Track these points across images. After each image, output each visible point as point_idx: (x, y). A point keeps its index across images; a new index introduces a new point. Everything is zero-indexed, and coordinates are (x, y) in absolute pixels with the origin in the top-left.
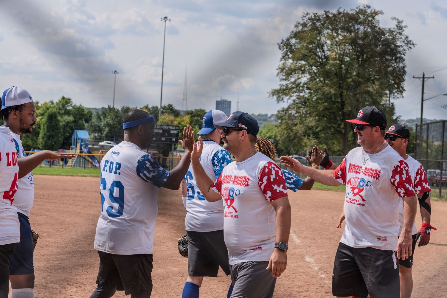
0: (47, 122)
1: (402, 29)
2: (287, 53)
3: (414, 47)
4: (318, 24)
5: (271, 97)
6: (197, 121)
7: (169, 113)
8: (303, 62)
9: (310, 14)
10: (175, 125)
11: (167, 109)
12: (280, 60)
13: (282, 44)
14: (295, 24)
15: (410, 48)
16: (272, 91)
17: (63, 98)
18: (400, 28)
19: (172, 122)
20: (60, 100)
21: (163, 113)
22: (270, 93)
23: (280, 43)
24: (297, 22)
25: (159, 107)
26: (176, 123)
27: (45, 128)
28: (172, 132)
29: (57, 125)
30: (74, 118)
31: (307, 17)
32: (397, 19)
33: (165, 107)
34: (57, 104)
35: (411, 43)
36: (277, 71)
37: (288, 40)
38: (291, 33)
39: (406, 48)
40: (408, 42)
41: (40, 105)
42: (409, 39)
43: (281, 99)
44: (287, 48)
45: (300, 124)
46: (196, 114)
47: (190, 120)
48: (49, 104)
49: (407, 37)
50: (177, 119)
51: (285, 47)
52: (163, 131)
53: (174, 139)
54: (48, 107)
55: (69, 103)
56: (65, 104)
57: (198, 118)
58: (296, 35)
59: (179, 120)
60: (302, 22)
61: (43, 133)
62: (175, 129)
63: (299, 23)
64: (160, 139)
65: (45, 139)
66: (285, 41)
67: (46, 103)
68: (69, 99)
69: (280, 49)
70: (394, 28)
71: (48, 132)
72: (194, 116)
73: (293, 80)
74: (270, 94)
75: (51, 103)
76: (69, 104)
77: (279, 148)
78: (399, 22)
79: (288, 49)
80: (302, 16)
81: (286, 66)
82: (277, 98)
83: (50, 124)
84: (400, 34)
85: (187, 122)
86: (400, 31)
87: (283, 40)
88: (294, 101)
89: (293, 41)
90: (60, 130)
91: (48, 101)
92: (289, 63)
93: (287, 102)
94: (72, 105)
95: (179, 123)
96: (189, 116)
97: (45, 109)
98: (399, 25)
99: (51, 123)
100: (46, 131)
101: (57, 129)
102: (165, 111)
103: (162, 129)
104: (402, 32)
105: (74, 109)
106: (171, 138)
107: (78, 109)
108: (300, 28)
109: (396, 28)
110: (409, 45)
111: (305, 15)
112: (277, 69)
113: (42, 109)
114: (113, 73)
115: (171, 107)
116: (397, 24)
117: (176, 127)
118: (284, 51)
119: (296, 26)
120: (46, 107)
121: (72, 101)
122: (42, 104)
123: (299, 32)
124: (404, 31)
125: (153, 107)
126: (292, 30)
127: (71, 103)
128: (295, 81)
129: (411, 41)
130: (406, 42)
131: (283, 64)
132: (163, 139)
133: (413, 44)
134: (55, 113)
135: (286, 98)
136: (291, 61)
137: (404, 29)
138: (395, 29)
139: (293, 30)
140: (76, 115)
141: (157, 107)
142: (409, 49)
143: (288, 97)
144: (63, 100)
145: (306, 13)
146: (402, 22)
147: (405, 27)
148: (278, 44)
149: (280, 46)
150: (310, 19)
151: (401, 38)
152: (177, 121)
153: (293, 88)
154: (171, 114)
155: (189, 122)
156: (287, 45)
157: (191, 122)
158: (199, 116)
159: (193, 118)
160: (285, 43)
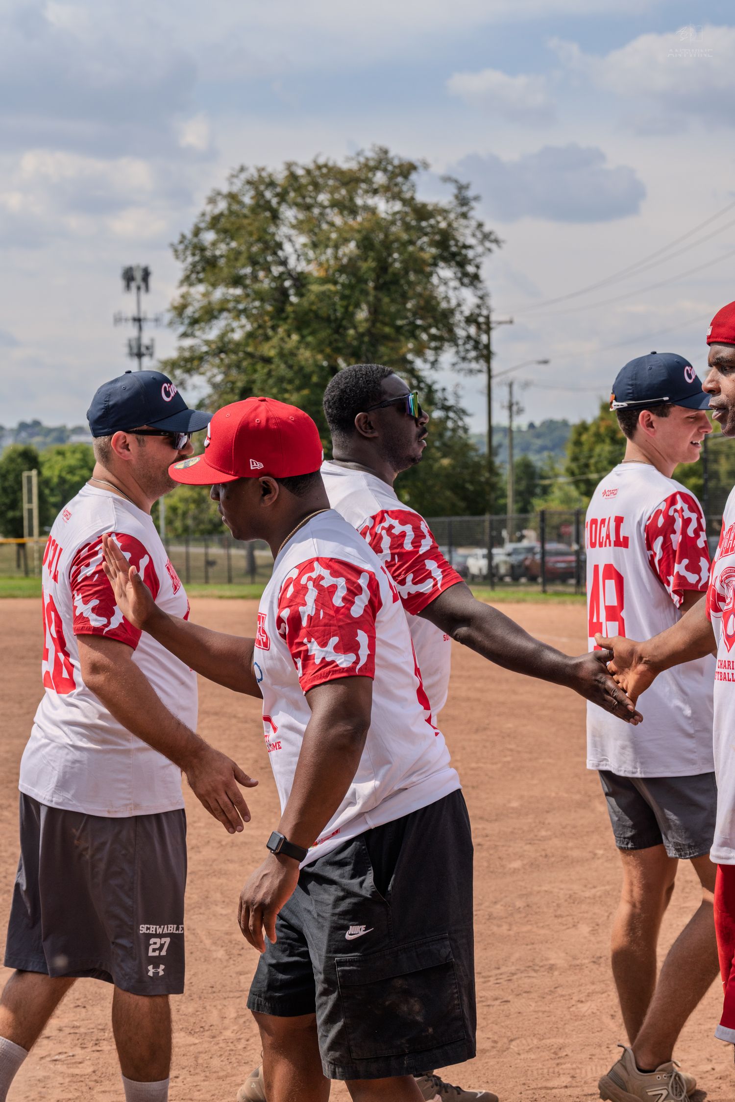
1: (467, 204)
2: (194, 267)
3: (499, 247)
4: (268, 194)
9: (247, 169)
12: (177, 285)
13: (182, 246)
14: (209, 193)
15: (490, 250)
18: (465, 202)
23: (176, 241)
24: (214, 190)
31: (244, 176)
32: (456, 181)
35: (492, 237)
36: (170, 316)
37: (196, 235)
38: (198, 217)
39: (480, 249)
42: (487, 228)
44: (194, 255)
49: (480, 225)
51: (189, 253)
58: (215, 222)
60: (226, 191)
63: (219, 194)
66: (189, 235)
69: (177, 257)
70: (450, 203)
73: (213, 334)
78: (461, 188)
79: (197, 258)
80: (227, 175)
81: (190, 300)
84: (464, 216)
86: (465, 209)
87: (183, 237)
88: (216, 387)
89: (209, 237)
92: (197, 292)
98: (460, 196)
104: (469, 211)
108: (222, 206)
109: (454, 202)
110: (488, 244)
111: (235, 173)
112: (169, 311)
116: (455, 191)
118: (186, 263)
119: (212, 201)
123: (221, 215)
124: (472, 208)
126: (201, 211)
128: (221, 337)
129: (491, 233)
130: (479, 235)
131: (183, 296)
133: (496, 241)
136: (202, 288)
137: (474, 204)
138: (452, 205)
139: (205, 210)
142: (487, 252)
145: (237, 167)
146: (467, 187)
147: (477, 198)
148: (172, 245)
149: (176, 251)
150: (249, 182)
151: (467, 227)
153: (210, 354)
156: (194, 247)
160: (189, 243)
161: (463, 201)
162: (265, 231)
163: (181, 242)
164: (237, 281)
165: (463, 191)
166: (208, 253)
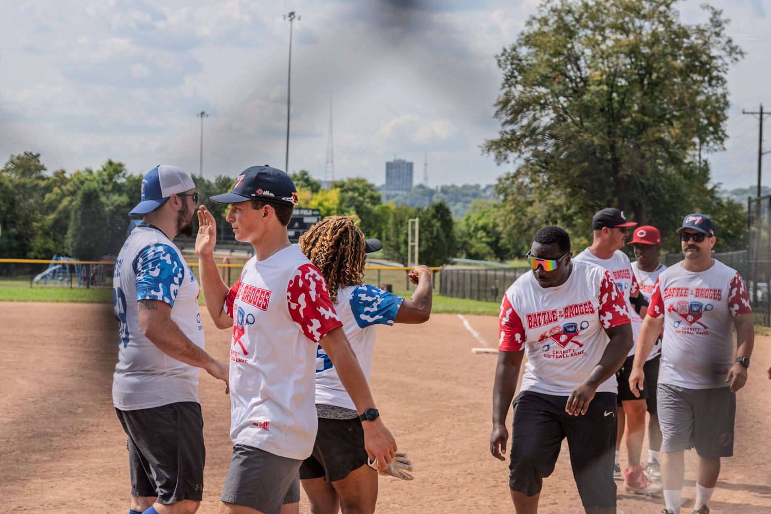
0: (81, 206)
1: (720, 26)
2: (513, 73)
3: (743, 57)
4: (569, 19)
5: (485, 155)
6: (352, 199)
7: (302, 187)
8: (543, 90)
10: (313, 208)
11: (298, 180)
12: (500, 86)
13: (504, 58)
14: (528, 19)
15: (736, 59)
16: (487, 144)
17: (110, 163)
18: (718, 24)
19: (307, 202)
20: (105, 167)
22: (484, 146)
23: (500, 54)
24: (531, 16)
26: (314, 204)
27: (79, 217)
28: (306, 220)
29: (99, 211)
30: (130, 198)
31: (549, 6)
32: (712, 8)
33: (295, 176)
34: (100, 174)
35: (738, 50)
36: (496, 109)
37: (514, 49)
38: (518, 36)
39: (728, 60)
40: (733, 50)
41: (67, 175)
42: (734, 44)
43: (503, 157)
44: (512, 64)
45: (540, 201)
46: (350, 187)
47: (339, 198)
48: (85, 175)
49: (730, 41)
50: (315, 196)
51: (508, 63)
54: (82, 179)
55: (121, 171)
56: (113, 173)
57: (354, 193)
58: (528, 40)
59: (319, 197)
60: (539, 17)
61: (74, 228)
62: (313, 215)
63: (534, 18)
65: (78, 238)
66: (509, 50)
67: (78, 173)
68: (120, 165)
69: (500, 66)
70: (706, 25)
71: (83, 223)
72: (346, 191)
73: (525, 122)
74: (484, 149)
75: (87, 173)
76: (121, 174)
77: (501, 246)
78: (716, 13)
79: (514, 66)
80: (538, 5)
81: (512, 97)
82: (496, 157)
83: (86, 211)
84: (718, 34)
85: (334, 202)
86: (717, 29)
87: (505, 50)
88: (527, 160)
89: (524, 51)
90: (105, 220)
91: (82, 169)
92: (517, 91)
93: (514, 162)
94: (126, 176)
95: (320, 204)
96: (338, 190)
97: (77, 183)
98: (714, 19)
99: (89, 208)
100: (80, 221)
101: (100, 219)
104: (721, 31)
105: (130, 181)
107: (136, 183)
108: (536, 27)
109: (710, 24)
110: (734, 55)
111: (543, 3)
112: (496, 105)
113: (72, 183)
114: (198, 115)
115: (306, 177)
116: (711, 16)
117: (313, 210)
118: (507, 70)
119: (529, 23)
120: (79, 179)
121: (126, 167)
122: (71, 175)
123: (534, 34)
124: (723, 29)
126: (520, 31)
127: (124, 172)
128: (529, 125)
129: (736, 47)
130: (728, 49)
131: (506, 94)
133: (741, 53)
134: (95, 190)
135: (512, 156)
136: (520, 88)
137: (724, 25)
138: (708, 26)
139: (523, 31)
140: (134, 193)
142: (735, 61)
143: (516, 155)
144: (109, 167)
146: (720, 13)
147: (727, 21)
148: (497, 56)
149: (499, 61)
150: (554, 10)
151: (719, 42)
152: (315, 200)
153: (524, 136)
154: (305, 189)
155: (337, 202)
156: (513, 58)
157: (342, 201)
158: (355, 189)
159: (345, 193)
160: (509, 56)
161: (716, 23)
163: (503, 55)
165: (717, 16)
166: (523, 62)
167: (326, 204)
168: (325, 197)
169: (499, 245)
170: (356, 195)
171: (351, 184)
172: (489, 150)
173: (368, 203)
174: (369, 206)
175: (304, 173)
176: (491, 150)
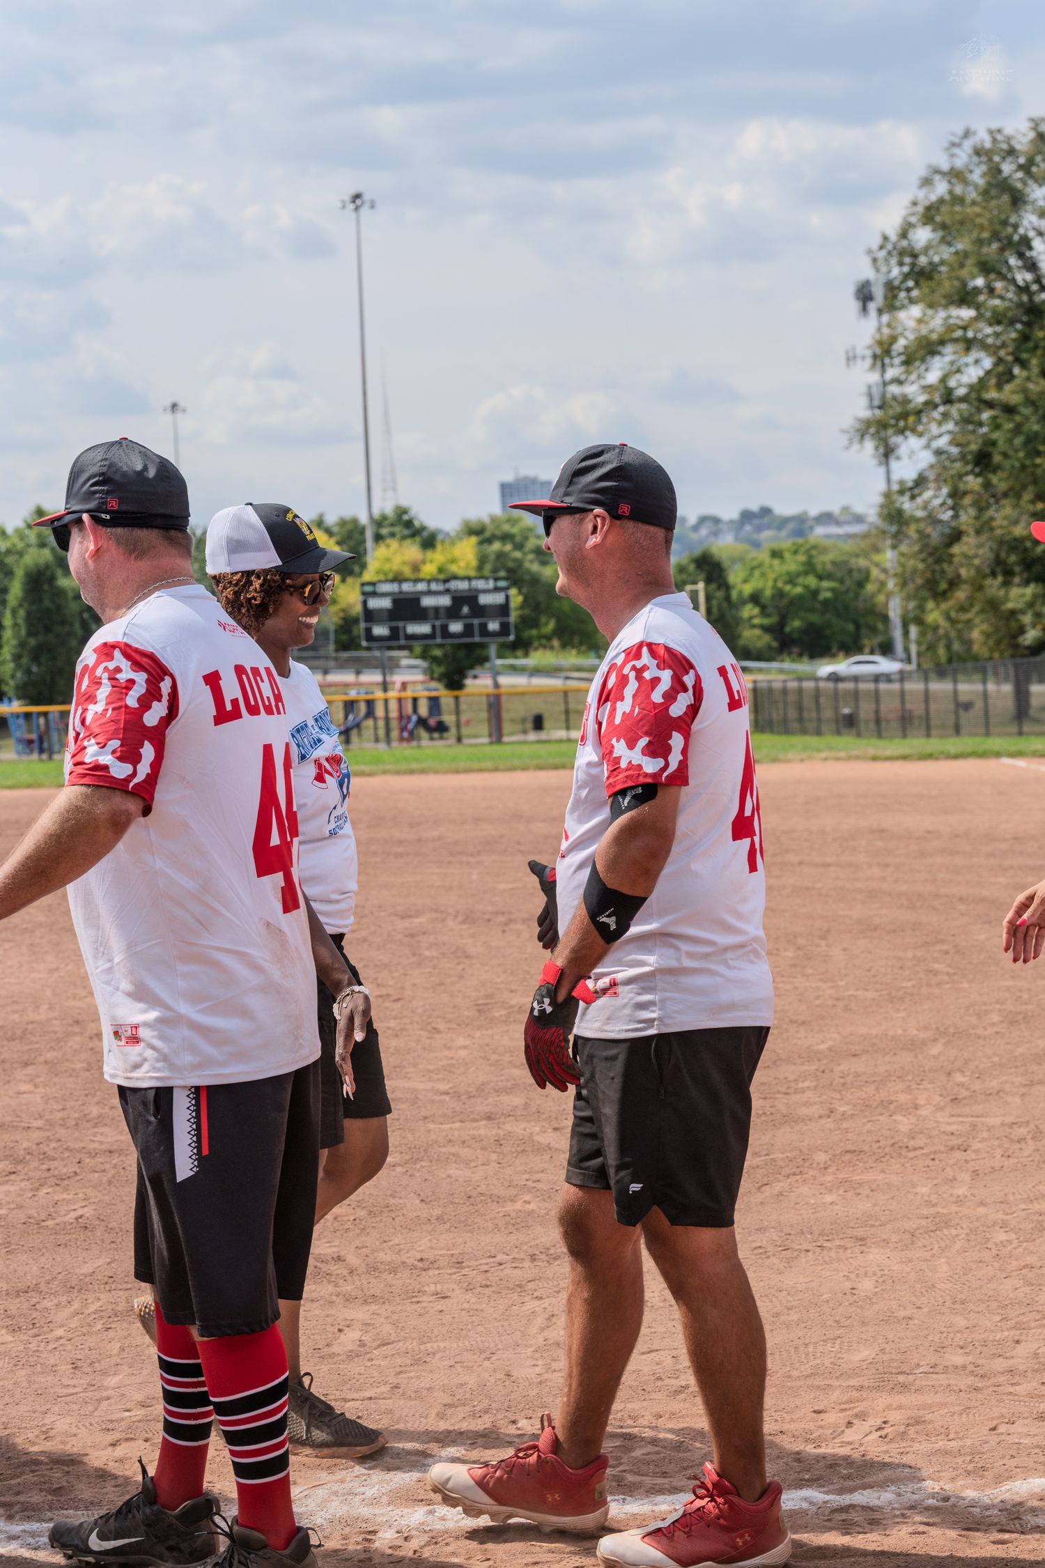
0: (24, 599)
2: (903, 282)
4: (1007, 168)
5: (856, 447)
6: (501, 556)
7: (404, 538)
8: (965, 312)
9: (975, 133)
11: (392, 525)
13: (884, 253)
14: (923, 172)
16: (858, 426)
21: (378, 538)
22: (852, 430)
23: (875, 246)
24: (929, 166)
25: (364, 519)
27: (20, 621)
28: (484, 600)
29: (59, 608)
31: (968, 145)
33: (384, 517)
37: (904, 235)
38: (907, 208)
43: (890, 450)
44: (901, 264)
45: (978, 532)
46: (497, 533)
47: (476, 555)
50: (430, 554)
51: (894, 261)
52: (455, 599)
53: (493, 626)
57: (504, 544)
58: (930, 215)
59: (437, 557)
60: (945, 167)
61: (14, 642)
63: (937, 171)
64: (444, 628)
65: (25, 661)
66: (893, 237)
69: (877, 270)
71: (30, 634)
72: (489, 541)
73: (933, 377)
74: (852, 435)
79: (906, 269)
80: (946, 145)
81: (899, 330)
82: (878, 449)
83: (34, 607)
85: (467, 564)
87: (886, 238)
88: (941, 453)
89: (922, 236)
90: (71, 624)
92: (910, 318)
93: (911, 458)
95: (443, 568)
96: (474, 540)
99: (40, 600)
100: (23, 632)
101: (63, 623)
102: (384, 531)
103: (447, 591)
106: (482, 620)
108: (942, 187)
111: (957, 140)
112: (870, 348)
114: (165, 410)
115: (406, 517)
118: (891, 277)
119: (927, 182)
123: (941, 201)
125: (343, 523)
126: (912, 198)
128: (944, 380)
131: (888, 325)
132: (456, 627)
134: (47, 566)
135: (911, 445)
136: (916, 311)
139: (916, 197)
141: (355, 521)
143: (918, 442)
145: (960, 132)
148: (870, 252)
149: (875, 260)
150: (978, 152)
152: (431, 561)
153: (930, 405)
154: (408, 542)
155: (474, 563)
156: (902, 253)
157: (482, 560)
158: (506, 537)
159: (485, 546)
160: (895, 248)
162: (1005, 223)
163: (881, 248)
164: (965, 297)
166: (923, 260)
167: (454, 568)
168: (449, 557)
169: (788, 629)
170: (508, 547)
171: (498, 527)
172: (862, 437)
173: (532, 561)
174: (535, 567)
175: (401, 511)
176: (867, 437)
